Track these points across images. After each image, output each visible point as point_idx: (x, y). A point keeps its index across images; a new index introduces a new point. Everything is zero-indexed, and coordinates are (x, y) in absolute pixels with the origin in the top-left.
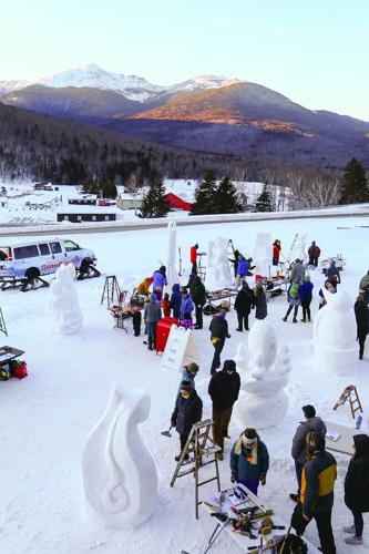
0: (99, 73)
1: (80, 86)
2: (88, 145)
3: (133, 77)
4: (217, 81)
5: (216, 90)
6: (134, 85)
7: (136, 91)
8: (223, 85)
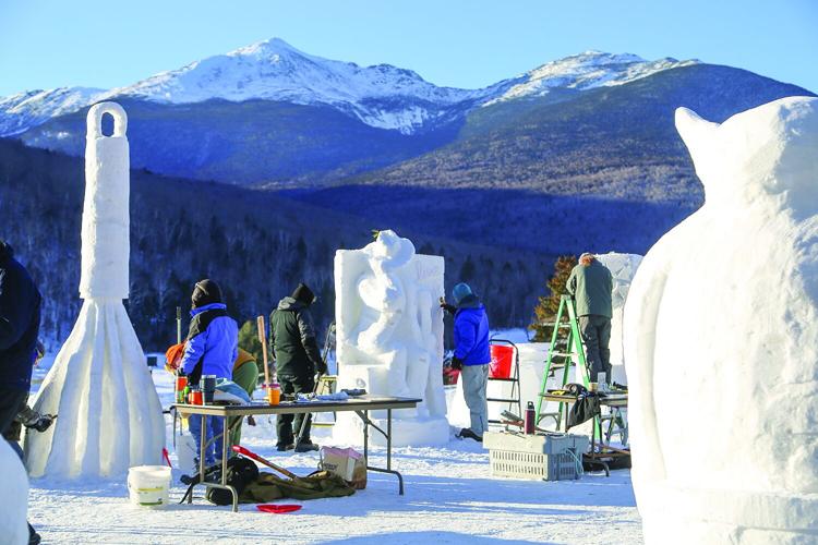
0: (293, 61)
1: (239, 98)
2: (249, 240)
3: (384, 68)
4: (614, 67)
5: (616, 91)
6: (387, 89)
7: (393, 105)
8: (631, 76)
